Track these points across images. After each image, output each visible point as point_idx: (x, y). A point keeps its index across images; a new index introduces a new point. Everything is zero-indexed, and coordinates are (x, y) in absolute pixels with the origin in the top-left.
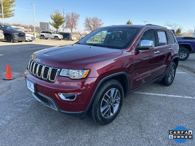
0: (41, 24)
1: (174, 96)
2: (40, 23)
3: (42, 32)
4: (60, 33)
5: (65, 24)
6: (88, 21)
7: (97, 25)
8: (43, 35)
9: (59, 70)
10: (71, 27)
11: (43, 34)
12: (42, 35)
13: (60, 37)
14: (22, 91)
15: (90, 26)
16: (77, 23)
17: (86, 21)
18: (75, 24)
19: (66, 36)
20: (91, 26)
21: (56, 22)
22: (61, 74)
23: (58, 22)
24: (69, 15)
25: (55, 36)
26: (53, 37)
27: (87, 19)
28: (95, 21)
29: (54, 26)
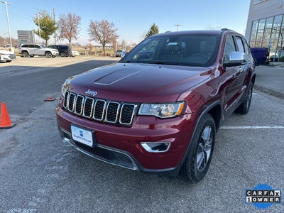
0: (20, 33)
1: (261, 127)
2: (19, 31)
3: (24, 46)
4: (53, 47)
5: (58, 32)
6: (93, 26)
7: (108, 32)
8: (26, 51)
9: (136, 106)
10: (70, 36)
11: (25, 49)
12: (23, 51)
13: (54, 52)
14: (41, 145)
15: (97, 34)
16: (78, 29)
17: (91, 26)
18: (75, 32)
19: (64, 51)
20: (99, 33)
21: (43, 29)
22: (139, 113)
23: (47, 29)
24: (64, 18)
25: (47, 52)
26: (43, 54)
27: (93, 23)
28: (104, 25)
29: (42, 36)
